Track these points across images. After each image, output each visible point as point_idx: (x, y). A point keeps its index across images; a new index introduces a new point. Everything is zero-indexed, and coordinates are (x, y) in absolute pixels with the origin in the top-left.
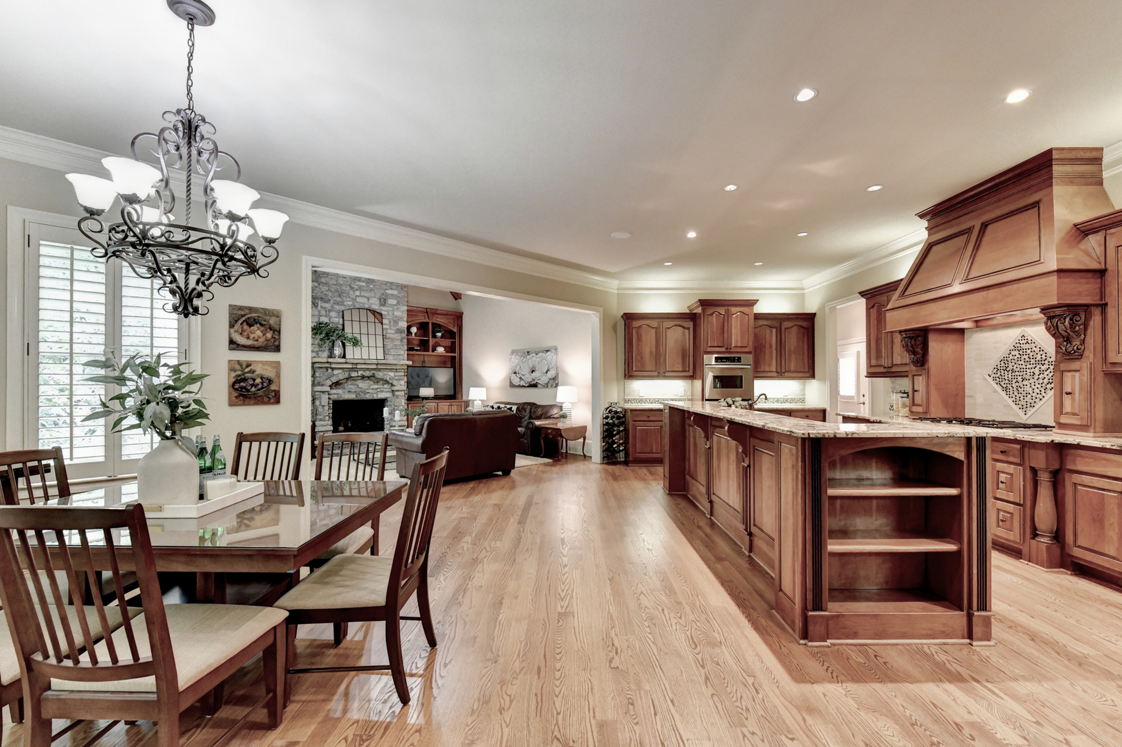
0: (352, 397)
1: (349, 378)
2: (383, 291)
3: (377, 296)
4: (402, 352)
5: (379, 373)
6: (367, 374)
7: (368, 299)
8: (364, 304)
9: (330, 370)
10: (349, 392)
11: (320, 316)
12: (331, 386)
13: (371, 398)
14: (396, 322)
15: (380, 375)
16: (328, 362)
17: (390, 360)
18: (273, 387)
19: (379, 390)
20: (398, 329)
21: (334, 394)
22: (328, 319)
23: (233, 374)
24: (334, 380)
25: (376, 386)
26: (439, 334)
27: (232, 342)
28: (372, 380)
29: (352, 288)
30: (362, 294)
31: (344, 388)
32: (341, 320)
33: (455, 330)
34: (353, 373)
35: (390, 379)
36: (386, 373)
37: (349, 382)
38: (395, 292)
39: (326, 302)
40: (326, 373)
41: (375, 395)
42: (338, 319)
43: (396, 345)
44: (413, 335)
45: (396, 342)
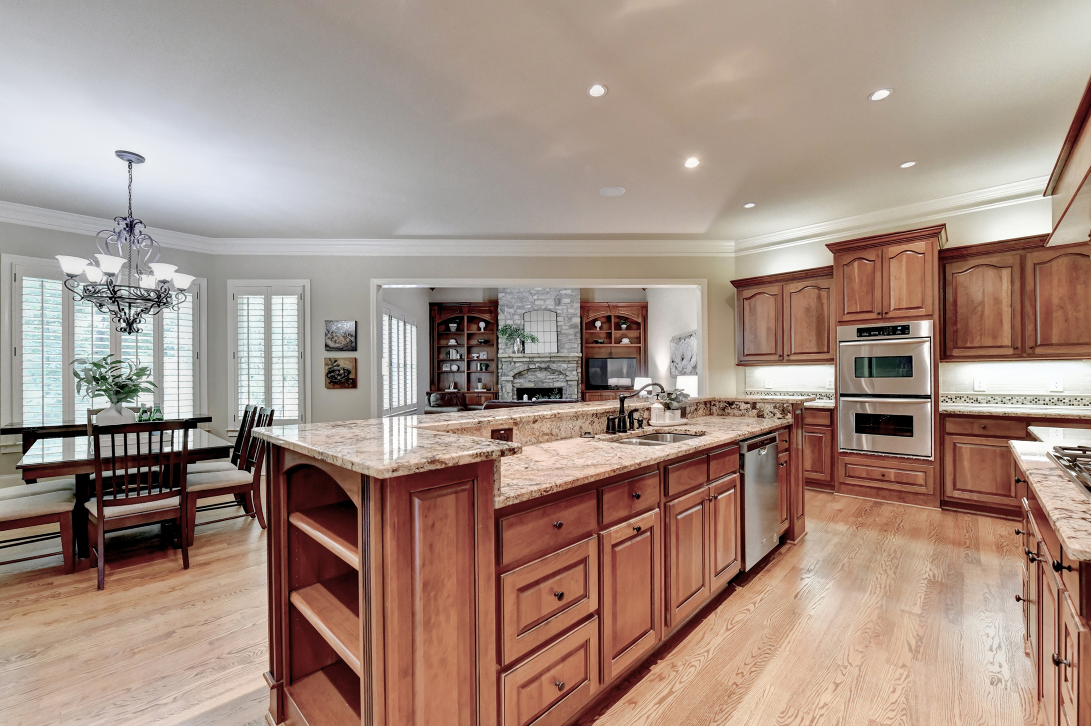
0: (532, 385)
1: (529, 370)
2: (558, 293)
3: (552, 298)
4: (576, 346)
6: (543, 366)
7: (545, 300)
8: (541, 305)
9: (513, 363)
10: (529, 381)
11: (506, 320)
12: (514, 377)
13: (549, 387)
14: (570, 319)
15: (554, 366)
16: (510, 357)
17: (564, 353)
18: (352, 376)
19: (554, 380)
20: (572, 325)
21: (517, 383)
22: (512, 321)
23: (327, 367)
24: (516, 371)
25: (552, 377)
26: (624, 326)
27: (327, 346)
28: (549, 371)
29: (531, 294)
30: (539, 298)
31: (525, 378)
32: (523, 321)
33: (640, 320)
34: (532, 365)
35: (563, 370)
36: (560, 365)
37: (529, 373)
38: (569, 292)
39: (510, 308)
40: (510, 366)
41: (551, 384)
42: (520, 321)
43: (570, 340)
44: (598, 329)
45: (570, 337)
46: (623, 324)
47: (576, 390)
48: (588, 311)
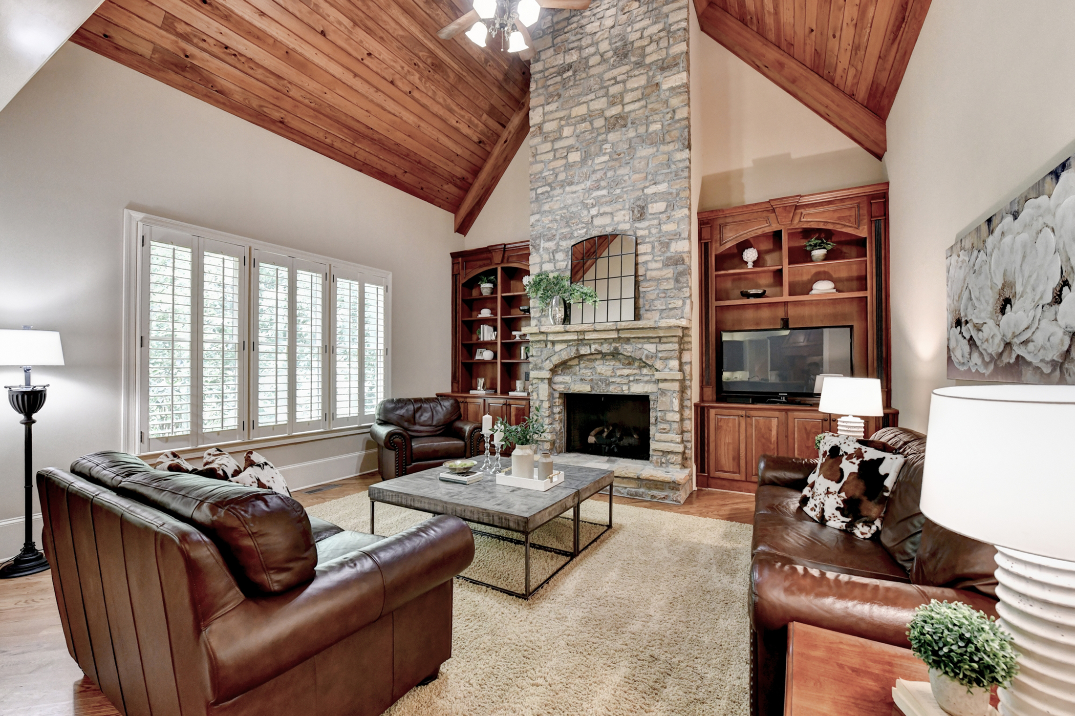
0: (585, 389)
1: (579, 357)
2: (640, 193)
3: (627, 207)
4: (680, 304)
5: (626, 346)
6: (605, 348)
7: (613, 215)
8: (604, 226)
9: (549, 345)
10: (582, 380)
11: (542, 263)
12: (554, 371)
13: (619, 393)
15: (627, 349)
19: (631, 378)
20: (670, 258)
21: (561, 383)
22: (552, 264)
24: (556, 360)
25: (626, 372)
26: (818, 252)
28: (618, 360)
29: (585, 206)
30: (600, 210)
31: (575, 374)
33: (865, 232)
34: (583, 348)
35: (647, 357)
36: (640, 346)
37: (582, 364)
39: (549, 240)
40: (544, 350)
41: (625, 388)
42: (566, 263)
43: (665, 291)
44: (750, 265)
45: (665, 286)
46: (815, 247)
47: (676, 403)
48: (722, 227)
